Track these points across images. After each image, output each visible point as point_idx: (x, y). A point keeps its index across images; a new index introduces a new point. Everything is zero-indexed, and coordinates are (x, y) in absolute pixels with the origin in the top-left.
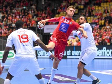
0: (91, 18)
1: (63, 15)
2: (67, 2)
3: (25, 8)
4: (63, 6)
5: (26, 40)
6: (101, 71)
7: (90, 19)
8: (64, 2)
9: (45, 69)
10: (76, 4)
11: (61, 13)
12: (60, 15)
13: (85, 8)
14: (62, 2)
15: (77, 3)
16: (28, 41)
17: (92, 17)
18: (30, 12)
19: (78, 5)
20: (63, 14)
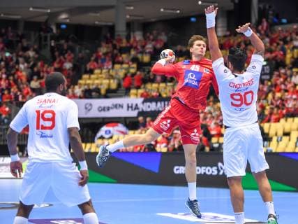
0: (166, 85)
1: (100, 76)
2: (110, 45)
3: (8, 54)
4: (101, 54)
5: (48, 124)
6: (185, 215)
7: (165, 88)
8: (104, 44)
9: (50, 205)
10: (133, 52)
11: (97, 71)
12: (93, 76)
13: (153, 62)
14: (100, 46)
15: (136, 48)
16: (53, 126)
17: (169, 84)
18: (22, 66)
19: (138, 53)
20: (101, 73)
